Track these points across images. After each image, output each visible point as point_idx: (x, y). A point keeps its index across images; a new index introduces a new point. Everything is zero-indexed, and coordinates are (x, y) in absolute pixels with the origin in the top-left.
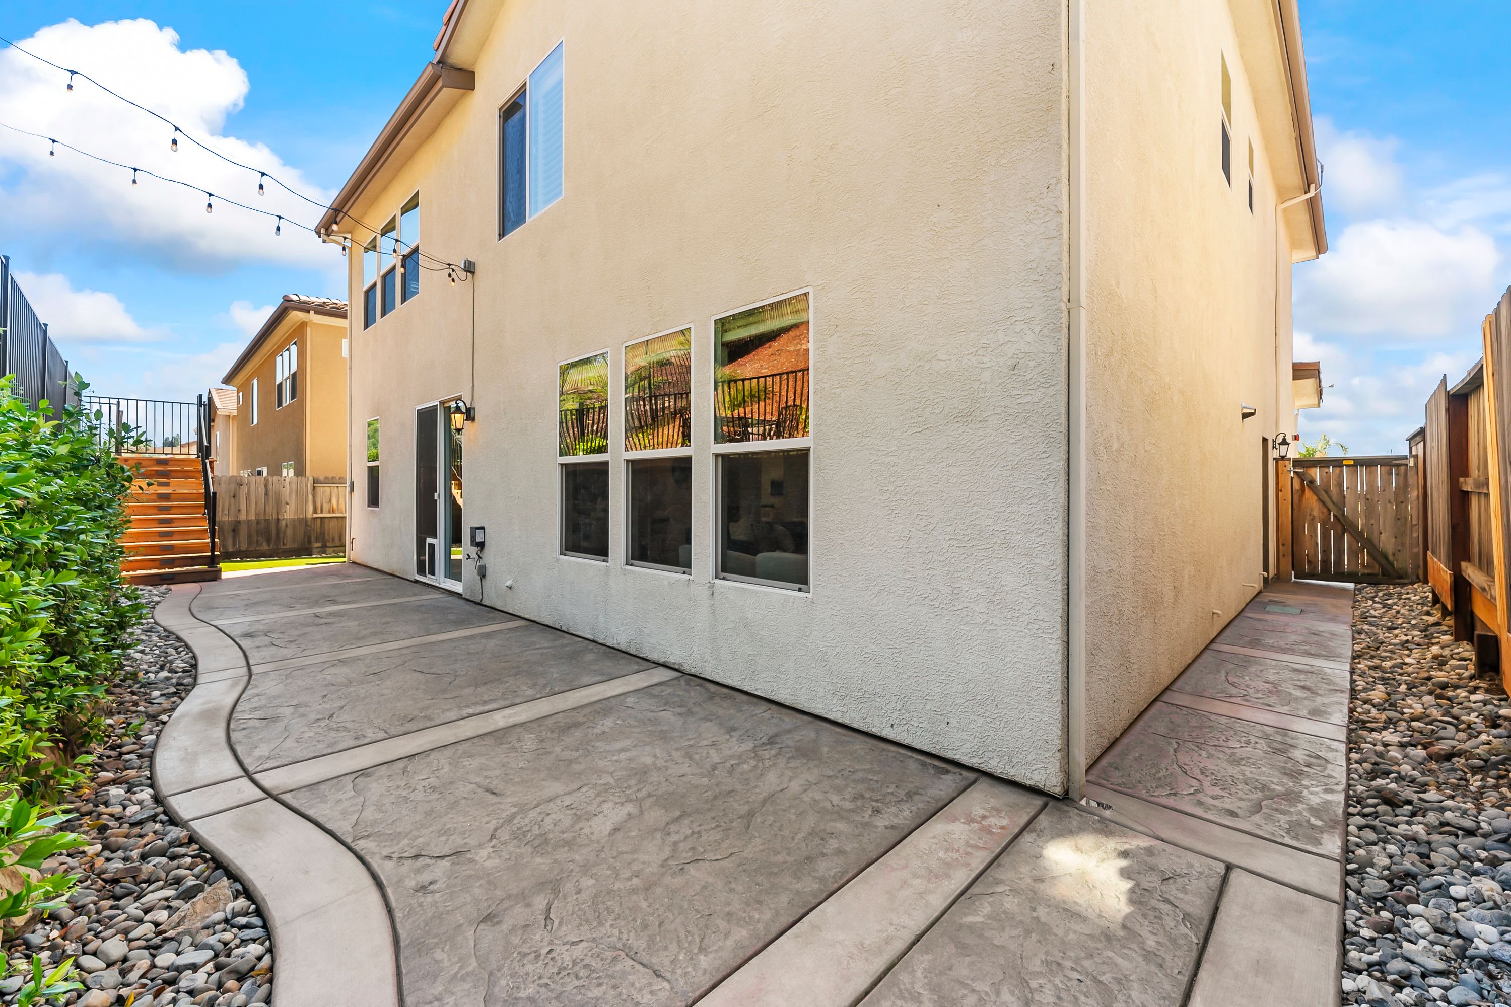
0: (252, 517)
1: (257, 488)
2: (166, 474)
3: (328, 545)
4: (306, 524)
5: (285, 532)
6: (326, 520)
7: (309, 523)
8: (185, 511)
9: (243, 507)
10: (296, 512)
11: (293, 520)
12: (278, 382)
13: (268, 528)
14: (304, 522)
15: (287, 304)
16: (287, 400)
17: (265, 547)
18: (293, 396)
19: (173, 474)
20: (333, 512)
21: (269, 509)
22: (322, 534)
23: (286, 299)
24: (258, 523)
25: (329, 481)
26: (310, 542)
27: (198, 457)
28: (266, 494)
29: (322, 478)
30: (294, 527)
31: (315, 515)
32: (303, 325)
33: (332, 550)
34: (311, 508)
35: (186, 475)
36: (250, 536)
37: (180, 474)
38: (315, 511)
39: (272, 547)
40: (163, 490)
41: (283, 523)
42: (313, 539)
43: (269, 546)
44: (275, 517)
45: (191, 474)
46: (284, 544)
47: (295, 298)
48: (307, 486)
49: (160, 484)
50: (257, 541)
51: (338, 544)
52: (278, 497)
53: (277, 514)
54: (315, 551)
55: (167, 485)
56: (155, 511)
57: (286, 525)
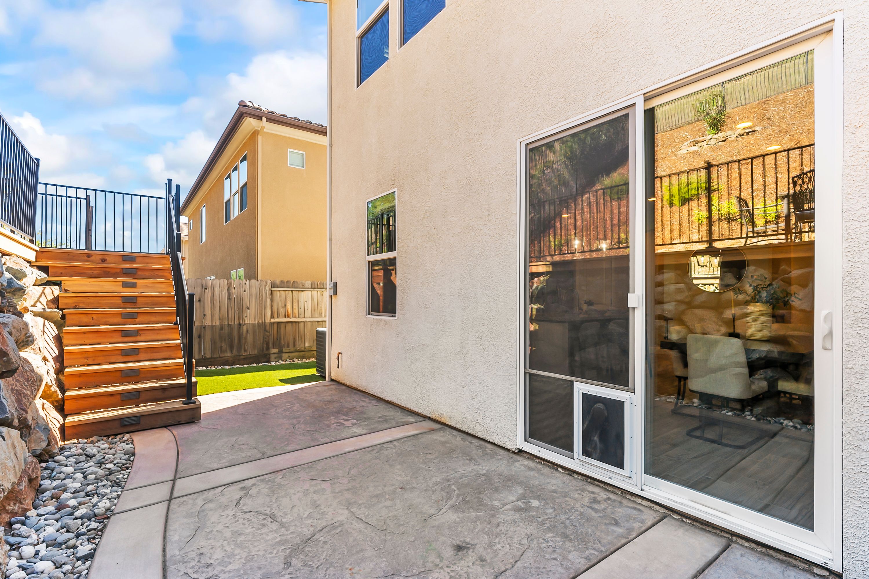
0: (217, 323)
1: (220, 292)
2: (132, 273)
3: (284, 350)
4: (266, 331)
5: (246, 338)
6: (282, 326)
7: (267, 328)
8: (153, 319)
9: (208, 312)
10: (256, 317)
11: (254, 325)
12: (226, 199)
13: (231, 334)
14: (262, 327)
15: (243, 109)
16: (235, 212)
17: (228, 354)
18: (242, 207)
19: (140, 273)
20: (288, 317)
21: (232, 314)
22: (279, 339)
23: (242, 104)
24: (222, 328)
25: (285, 285)
26: (268, 348)
27: (167, 253)
28: (229, 298)
29: (278, 282)
30: (254, 332)
31: (273, 320)
32: (255, 134)
33: (286, 355)
34: (269, 314)
35: (154, 274)
36: (214, 343)
37: (147, 273)
38: (272, 317)
39: (235, 352)
40: (129, 292)
41: (245, 328)
42: (271, 345)
43: (232, 352)
44: (237, 322)
45: (160, 273)
46: (245, 351)
47: (250, 104)
48: (265, 290)
49: (125, 285)
50: (221, 347)
51: (292, 350)
52: (240, 300)
53: (239, 319)
54: (273, 357)
55: (133, 285)
56: (118, 319)
57: (247, 331)
